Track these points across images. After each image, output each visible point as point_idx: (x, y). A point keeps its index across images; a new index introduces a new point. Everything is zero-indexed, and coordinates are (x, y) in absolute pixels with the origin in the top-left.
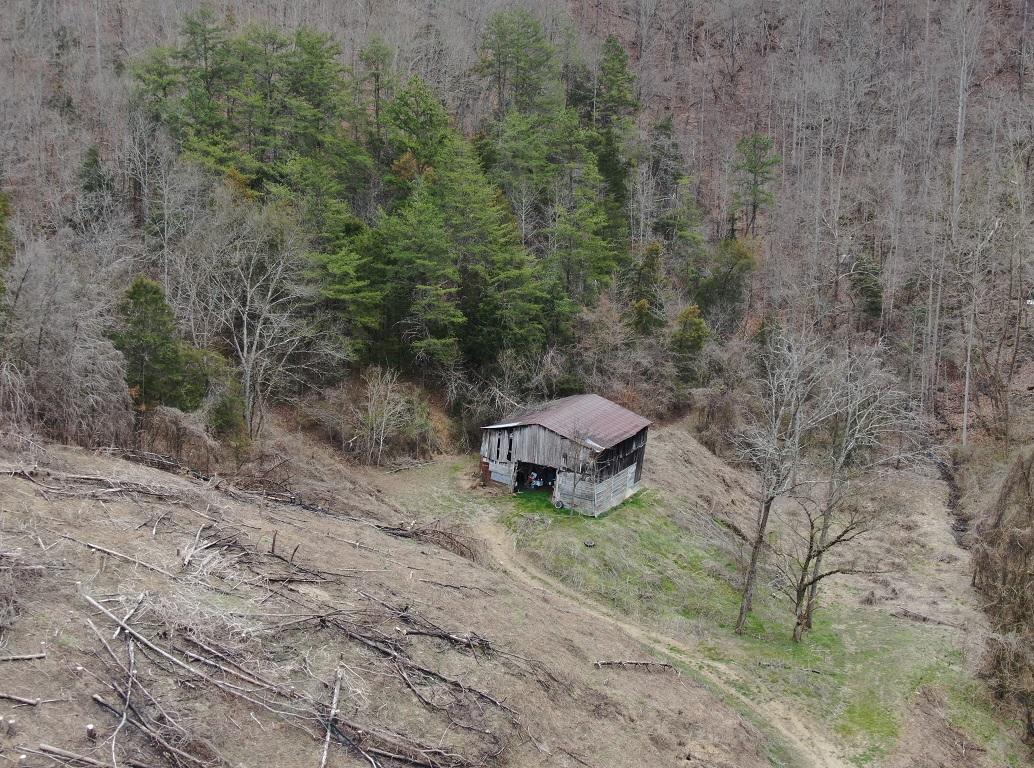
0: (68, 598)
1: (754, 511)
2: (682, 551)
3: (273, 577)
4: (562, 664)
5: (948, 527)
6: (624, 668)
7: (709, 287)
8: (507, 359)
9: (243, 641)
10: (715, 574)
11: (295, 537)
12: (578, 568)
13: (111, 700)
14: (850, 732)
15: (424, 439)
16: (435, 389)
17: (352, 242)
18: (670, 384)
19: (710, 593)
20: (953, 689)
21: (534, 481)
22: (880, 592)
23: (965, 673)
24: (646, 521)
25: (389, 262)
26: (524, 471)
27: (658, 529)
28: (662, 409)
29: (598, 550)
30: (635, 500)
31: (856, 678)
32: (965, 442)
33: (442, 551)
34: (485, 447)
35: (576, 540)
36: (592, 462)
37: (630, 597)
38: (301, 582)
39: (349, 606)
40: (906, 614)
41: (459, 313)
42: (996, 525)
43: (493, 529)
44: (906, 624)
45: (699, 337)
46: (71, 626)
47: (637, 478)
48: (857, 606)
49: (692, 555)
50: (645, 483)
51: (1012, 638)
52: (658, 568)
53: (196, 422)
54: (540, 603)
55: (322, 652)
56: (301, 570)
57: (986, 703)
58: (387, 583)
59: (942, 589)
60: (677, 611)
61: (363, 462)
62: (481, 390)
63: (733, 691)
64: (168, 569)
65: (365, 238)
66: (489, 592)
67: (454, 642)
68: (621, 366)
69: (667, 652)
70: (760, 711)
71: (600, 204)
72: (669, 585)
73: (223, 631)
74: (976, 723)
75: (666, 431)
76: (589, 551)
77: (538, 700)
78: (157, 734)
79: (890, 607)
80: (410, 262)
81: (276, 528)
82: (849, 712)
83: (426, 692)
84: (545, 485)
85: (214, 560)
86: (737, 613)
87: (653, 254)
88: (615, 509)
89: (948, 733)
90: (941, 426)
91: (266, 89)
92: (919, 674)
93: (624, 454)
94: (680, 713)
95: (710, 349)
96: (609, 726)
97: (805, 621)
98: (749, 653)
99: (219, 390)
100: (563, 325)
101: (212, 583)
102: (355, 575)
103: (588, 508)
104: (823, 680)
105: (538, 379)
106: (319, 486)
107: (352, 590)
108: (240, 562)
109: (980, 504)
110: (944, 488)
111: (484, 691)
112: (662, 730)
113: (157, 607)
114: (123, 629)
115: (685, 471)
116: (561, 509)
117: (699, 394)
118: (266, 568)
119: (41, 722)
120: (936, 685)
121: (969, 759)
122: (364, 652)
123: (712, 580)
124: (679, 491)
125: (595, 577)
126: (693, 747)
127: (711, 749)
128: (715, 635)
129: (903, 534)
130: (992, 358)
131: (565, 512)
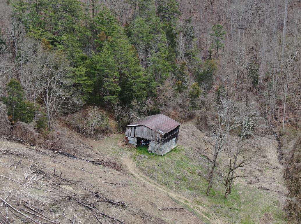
1: (213, 151)
2: (190, 167)
3: (54, 183)
4: (148, 209)
5: (277, 157)
6: (169, 210)
7: (202, 76)
8: (134, 103)
9: (43, 206)
11: (62, 168)
12: (156, 173)
15: (107, 129)
16: (111, 112)
17: (84, 63)
18: (188, 108)
19: (199, 181)
20: (275, 214)
21: (143, 143)
22: (254, 180)
23: (279, 208)
24: (179, 157)
25: (96, 70)
26: (139, 140)
27: (182, 159)
28: (185, 117)
29: (162, 167)
30: (175, 149)
32: (284, 127)
33: (111, 169)
34: (127, 132)
35: (155, 164)
36: (161, 138)
37: (172, 184)
38: (63, 184)
39: (79, 192)
40: (262, 188)
41: (119, 87)
42: (291, 158)
43: (129, 160)
44: (261, 191)
45: (198, 93)
47: (176, 142)
48: (246, 185)
49: (193, 168)
50: (179, 143)
51: (294, 199)
52: (182, 173)
53: (31, 127)
54: (142, 188)
55: (69, 209)
56: (63, 180)
57: (286, 218)
58: (92, 183)
59: (274, 179)
60: (187, 188)
61: (87, 137)
62: (126, 112)
63: (204, 216)
64: (20, 181)
65: (88, 62)
66: (125, 185)
67: (113, 204)
68: (173, 103)
69: (184, 202)
70: (212, 222)
71: (166, 48)
72: (185, 179)
73: (37, 202)
75: (186, 124)
76: (159, 168)
79: (257, 185)
80: (103, 70)
81: (55, 165)
82: (241, 222)
83: (103, 221)
84: (146, 144)
85: (35, 177)
86: (207, 188)
87: (184, 65)
88: (169, 153)
90: (276, 122)
91: (56, 10)
92: (265, 209)
93: (172, 134)
95: (201, 97)
97: (229, 191)
98: (210, 202)
99: (39, 115)
100: (153, 90)
101: (34, 185)
102: (81, 181)
103: (160, 153)
104: (234, 211)
105: (144, 109)
106: (72, 146)
107: (80, 186)
108: (43, 178)
109: (287, 150)
110: (276, 143)
111: (122, 221)
113: (16, 195)
114: (4, 203)
115: (192, 138)
116: (151, 153)
117: (197, 112)
118: (52, 180)
120: (270, 213)
122: (83, 208)
123: (199, 177)
124: (190, 146)
125: (161, 177)
128: (199, 196)
129: (263, 159)
130: (293, 101)
131: (152, 154)
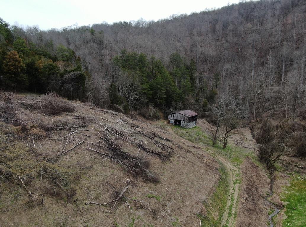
0: (97, 124)
2: (203, 135)
3: (132, 126)
4: (181, 145)
5: (251, 136)
6: (193, 147)
7: (209, 97)
8: (173, 103)
10: (209, 139)
12: (185, 136)
13: (103, 138)
14: (233, 162)
15: (158, 116)
16: (161, 109)
19: (208, 141)
20: (252, 157)
21: (177, 123)
22: (239, 144)
23: (255, 155)
24: (197, 130)
27: (199, 131)
29: (188, 133)
30: (195, 127)
31: (234, 154)
32: (254, 124)
34: (169, 117)
35: (184, 132)
36: (188, 119)
37: (194, 140)
39: (145, 131)
40: (244, 147)
41: (165, 96)
43: (170, 130)
44: (244, 148)
46: (97, 127)
47: (195, 124)
48: (234, 145)
49: (205, 136)
50: (197, 125)
52: (199, 137)
55: (140, 136)
56: (137, 126)
57: (259, 160)
60: (202, 143)
61: (148, 120)
62: (169, 109)
63: (212, 154)
64: (114, 122)
65: (149, 84)
66: (169, 134)
67: (162, 139)
70: (217, 158)
72: (201, 139)
73: (123, 131)
74: (257, 163)
76: (187, 133)
77: (177, 149)
78: (111, 143)
79: (241, 146)
80: (157, 87)
81: (133, 121)
82: (233, 159)
83: (157, 145)
84: (179, 124)
85: (122, 123)
86: (213, 144)
88: (192, 128)
89: (252, 163)
92: (246, 155)
93: (192, 119)
94: (202, 154)
95: (209, 106)
96: (190, 154)
97: (225, 145)
98: (215, 149)
99: (124, 103)
100: (183, 99)
101: (122, 125)
102: (146, 128)
103: (187, 127)
104: (228, 154)
108: (126, 123)
110: (250, 131)
111: (168, 146)
112: (199, 156)
113: (112, 127)
114: (106, 129)
115: (204, 124)
117: (207, 113)
119: (91, 139)
120: (249, 157)
121: (256, 168)
122: (147, 138)
124: (203, 127)
125: (188, 137)
126: (204, 159)
127: (208, 160)
128: (209, 147)
129: (243, 137)
131: (183, 128)
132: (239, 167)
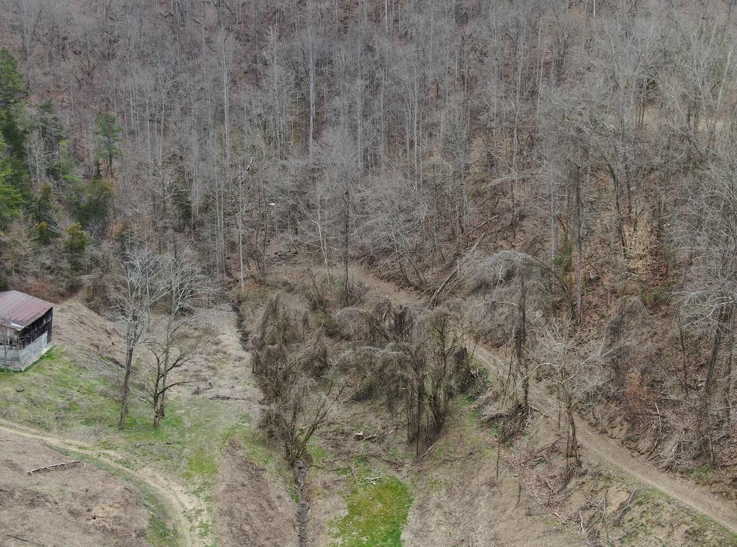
1: (123, 346)
2: (82, 383)
4: (5, 478)
5: (238, 339)
6: (48, 470)
7: (86, 210)
10: (105, 395)
12: (13, 407)
14: (190, 476)
18: (66, 273)
19: (102, 407)
20: (246, 438)
22: (202, 386)
23: (252, 427)
24: (57, 368)
27: (65, 371)
28: (62, 290)
29: (26, 392)
30: (49, 355)
31: (192, 442)
32: (244, 288)
35: (10, 389)
36: (16, 337)
37: (50, 420)
40: (218, 397)
42: (262, 338)
44: (218, 403)
45: (83, 242)
47: (49, 340)
48: (190, 397)
49: (88, 385)
50: (55, 342)
51: (273, 406)
52: (68, 397)
57: (264, 441)
59: (236, 378)
60: (82, 422)
63: (120, 466)
68: (33, 267)
69: (77, 450)
70: (137, 475)
71: (7, 161)
72: (76, 407)
75: (65, 304)
76: (20, 395)
79: (209, 394)
82: (189, 464)
86: (119, 416)
87: (47, 191)
88: (36, 363)
89: (246, 464)
90: (230, 280)
92: (227, 432)
93: (40, 326)
94: (87, 491)
95: (90, 250)
96: (41, 512)
97: (161, 413)
98: (129, 440)
103: (17, 366)
109: (253, 327)
110: (234, 315)
112: (76, 505)
115: (81, 329)
117: (86, 279)
120: (236, 437)
121: (258, 476)
123: (102, 398)
124: (78, 344)
125: (26, 411)
126: (97, 511)
127: (108, 509)
128: (107, 434)
129: (214, 347)
130: (253, 241)
131: (2, 372)
132: (208, 493)
